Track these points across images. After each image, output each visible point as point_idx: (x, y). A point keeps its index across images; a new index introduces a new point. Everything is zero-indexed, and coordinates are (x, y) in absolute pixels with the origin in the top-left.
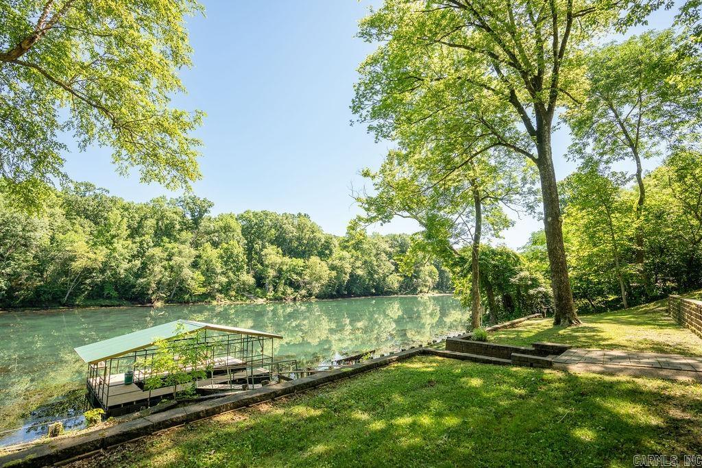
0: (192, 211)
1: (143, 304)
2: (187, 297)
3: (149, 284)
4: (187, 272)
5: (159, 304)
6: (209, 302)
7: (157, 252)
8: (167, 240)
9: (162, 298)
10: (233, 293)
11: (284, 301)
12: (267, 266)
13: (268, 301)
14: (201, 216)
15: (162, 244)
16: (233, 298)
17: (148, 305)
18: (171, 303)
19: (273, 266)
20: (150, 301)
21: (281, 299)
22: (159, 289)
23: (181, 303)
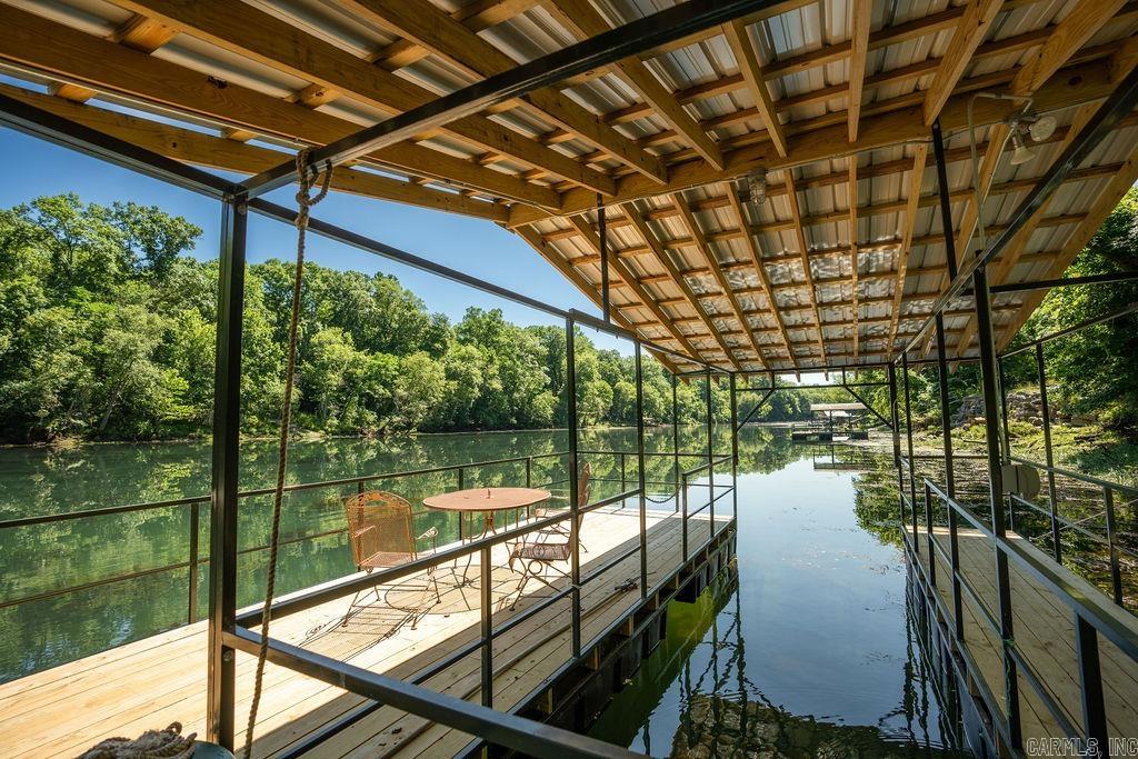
0: (149, 241)
1: (20, 441)
2: (143, 426)
3: (37, 392)
4: (142, 369)
5: (69, 444)
6: (200, 437)
7: (62, 318)
8: (88, 295)
9: (75, 430)
10: (255, 419)
11: (360, 436)
12: (324, 367)
13: (330, 437)
14: (171, 252)
15: (74, 301)
16: (254, 430)
17: (39, 445)
18: (103, 440)
19: (336, 365)
20: (42, 435)
21: (355, 432)
22: (66, 406)
23: (129, 439)
